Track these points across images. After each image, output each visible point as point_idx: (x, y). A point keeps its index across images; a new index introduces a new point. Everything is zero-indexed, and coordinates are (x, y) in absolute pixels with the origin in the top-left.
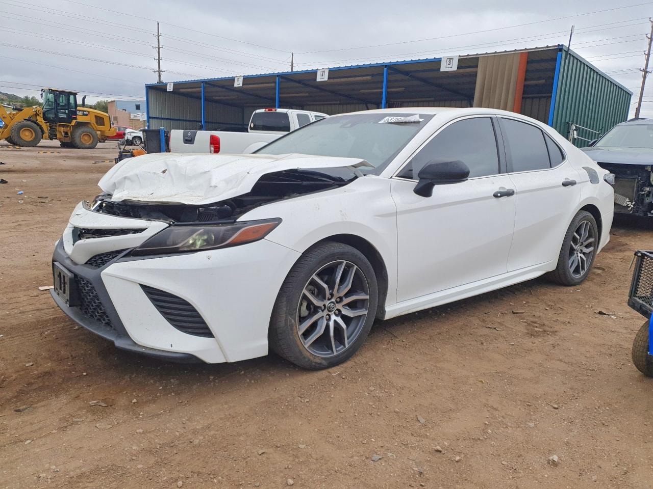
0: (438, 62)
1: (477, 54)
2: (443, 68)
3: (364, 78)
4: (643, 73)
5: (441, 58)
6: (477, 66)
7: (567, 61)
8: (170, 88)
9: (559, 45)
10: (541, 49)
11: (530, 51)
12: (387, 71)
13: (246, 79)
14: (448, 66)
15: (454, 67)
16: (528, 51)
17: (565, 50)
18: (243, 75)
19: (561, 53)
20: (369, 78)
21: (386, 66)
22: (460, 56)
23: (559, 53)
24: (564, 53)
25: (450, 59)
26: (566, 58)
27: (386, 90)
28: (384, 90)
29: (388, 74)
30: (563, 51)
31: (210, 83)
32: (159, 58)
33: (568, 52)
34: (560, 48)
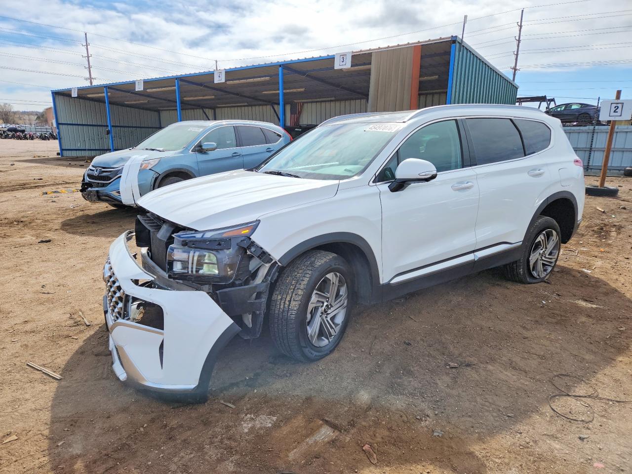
0: (331, 59)
1: (370, 50)
2: (337, 66)
3: (262, 79)
4: (513, 70)
5: (334, 55)
6: (370, 64)
7: (461, 53)
8: (74, 94)
9: (452, 36)
10: (434, 42)
11: (423, 44)
12: (282, 71)
13: (147, 83)
14: (342, 63)
15: (347, 65)
16: (421, 44)
17: (458, 42)
18: (143, 79)
19: (455, 44)
20: (267, 78)
21: (280, 66)
22: (353, 52)
23: (453, 45)
24: (458, 45)
25: (343, 56)
26: (460, 51)
27: (282, 91)
28: (280, 92)
29: (283, 75)
30: (457, 42)
31: (112, 87)
32: (89, 66)
33: (461, 44)
34: (454, 40)
